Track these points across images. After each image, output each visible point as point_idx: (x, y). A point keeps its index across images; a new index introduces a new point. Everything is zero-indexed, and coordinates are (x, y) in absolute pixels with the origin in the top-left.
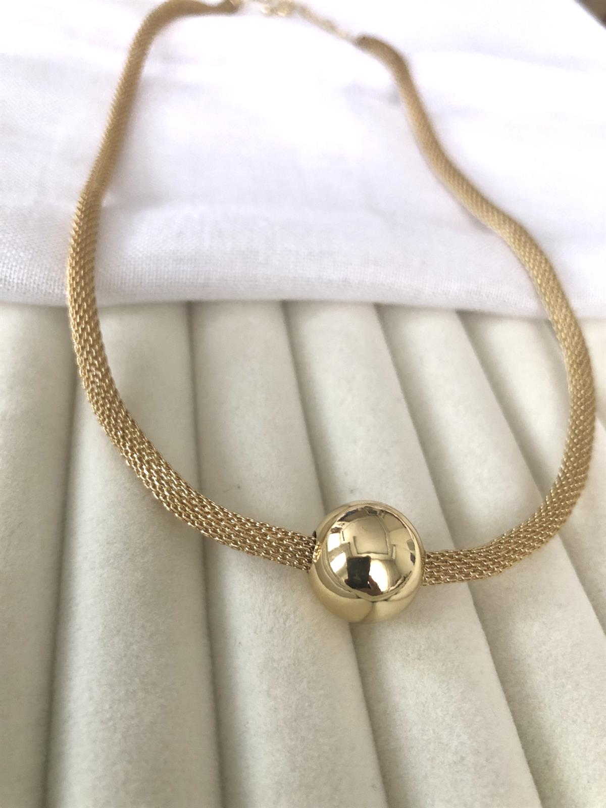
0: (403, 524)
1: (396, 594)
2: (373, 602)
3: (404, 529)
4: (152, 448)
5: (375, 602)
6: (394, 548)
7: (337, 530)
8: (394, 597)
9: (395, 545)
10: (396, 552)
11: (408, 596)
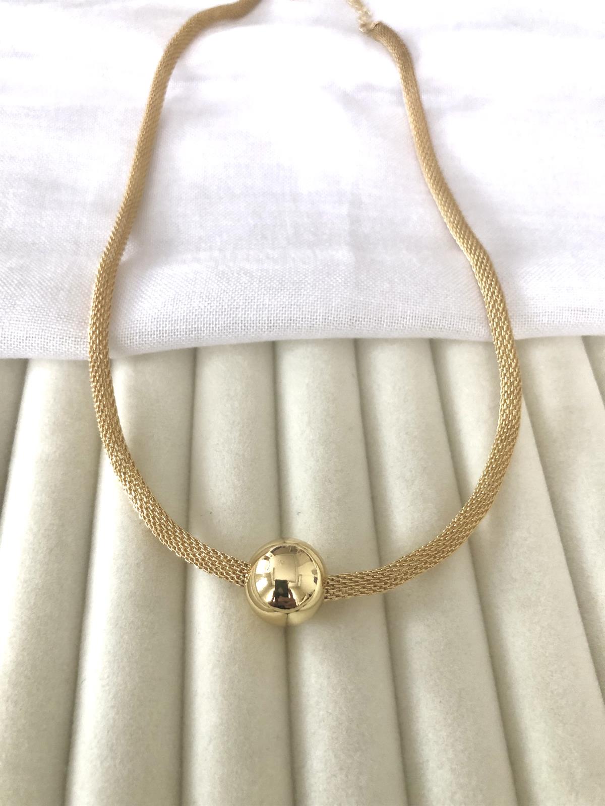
0: (311, 558)
1: (304, 606)
2: (287, 614)
3: (311, 562)
4: (144, 484)
5: (289, 613)
6: (300, 577)
7: (267, 558)
8: (303, 608)
9: (301, 575)
10: (301, 580)
11: (315, 605)
